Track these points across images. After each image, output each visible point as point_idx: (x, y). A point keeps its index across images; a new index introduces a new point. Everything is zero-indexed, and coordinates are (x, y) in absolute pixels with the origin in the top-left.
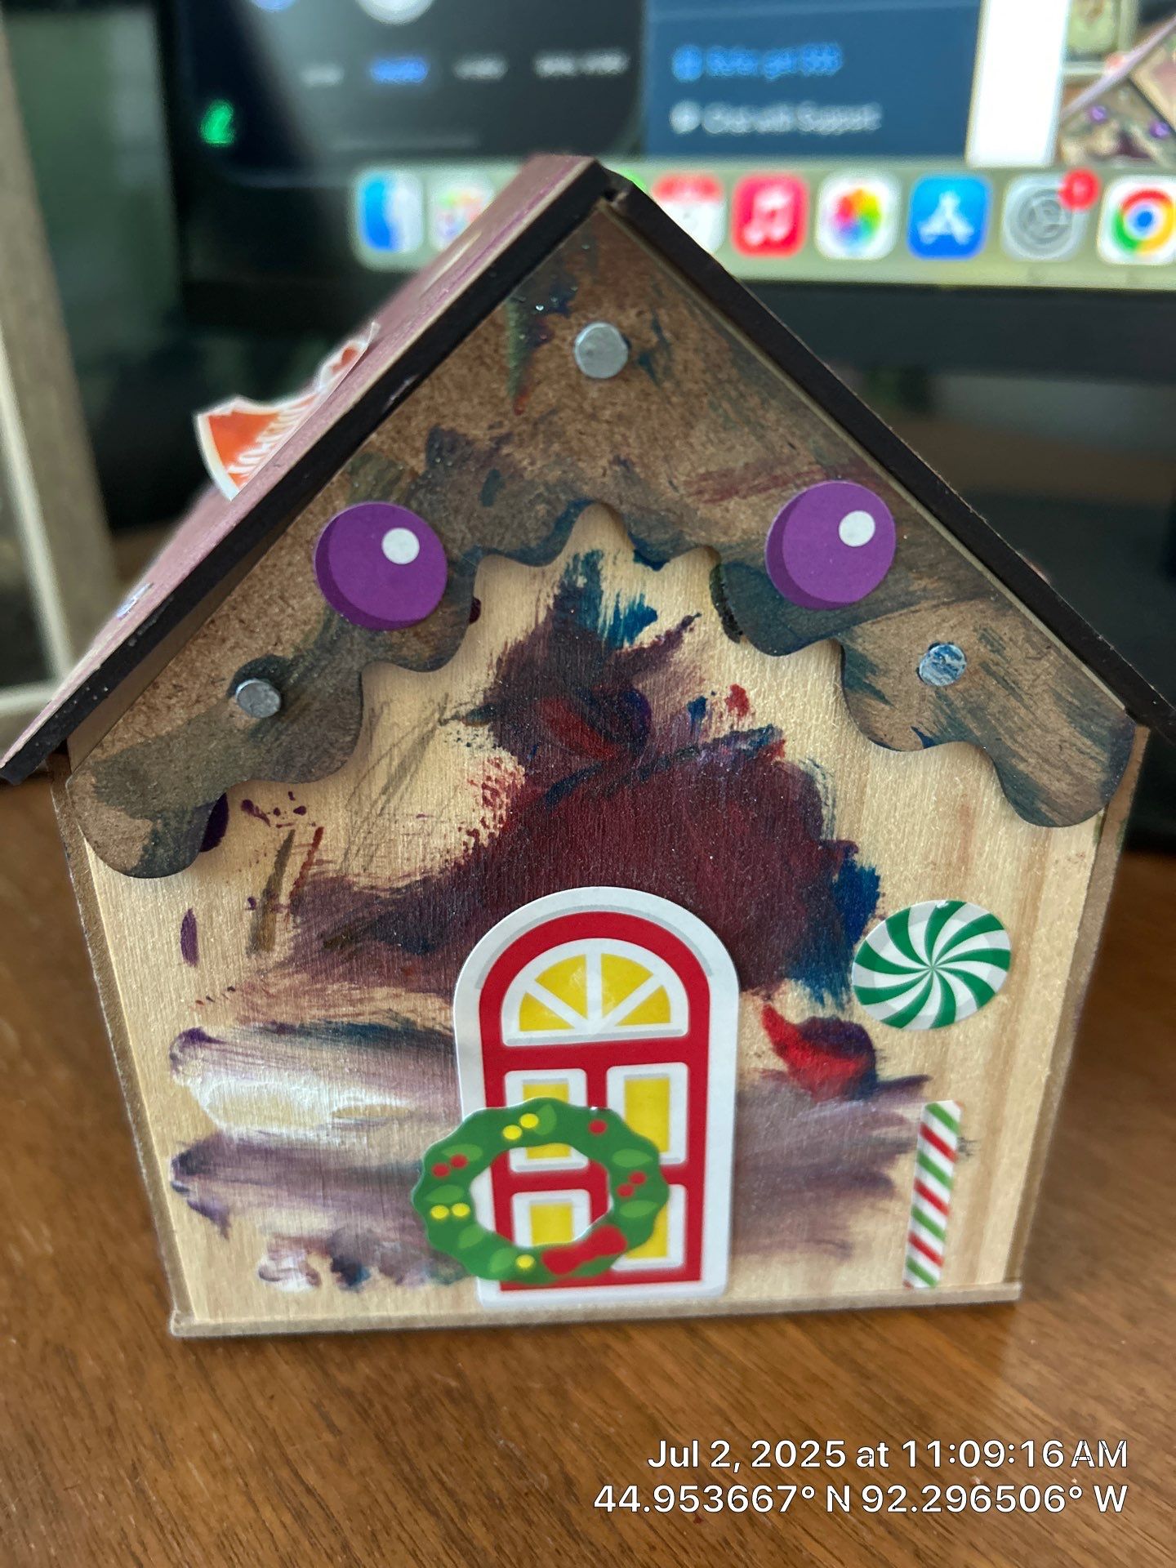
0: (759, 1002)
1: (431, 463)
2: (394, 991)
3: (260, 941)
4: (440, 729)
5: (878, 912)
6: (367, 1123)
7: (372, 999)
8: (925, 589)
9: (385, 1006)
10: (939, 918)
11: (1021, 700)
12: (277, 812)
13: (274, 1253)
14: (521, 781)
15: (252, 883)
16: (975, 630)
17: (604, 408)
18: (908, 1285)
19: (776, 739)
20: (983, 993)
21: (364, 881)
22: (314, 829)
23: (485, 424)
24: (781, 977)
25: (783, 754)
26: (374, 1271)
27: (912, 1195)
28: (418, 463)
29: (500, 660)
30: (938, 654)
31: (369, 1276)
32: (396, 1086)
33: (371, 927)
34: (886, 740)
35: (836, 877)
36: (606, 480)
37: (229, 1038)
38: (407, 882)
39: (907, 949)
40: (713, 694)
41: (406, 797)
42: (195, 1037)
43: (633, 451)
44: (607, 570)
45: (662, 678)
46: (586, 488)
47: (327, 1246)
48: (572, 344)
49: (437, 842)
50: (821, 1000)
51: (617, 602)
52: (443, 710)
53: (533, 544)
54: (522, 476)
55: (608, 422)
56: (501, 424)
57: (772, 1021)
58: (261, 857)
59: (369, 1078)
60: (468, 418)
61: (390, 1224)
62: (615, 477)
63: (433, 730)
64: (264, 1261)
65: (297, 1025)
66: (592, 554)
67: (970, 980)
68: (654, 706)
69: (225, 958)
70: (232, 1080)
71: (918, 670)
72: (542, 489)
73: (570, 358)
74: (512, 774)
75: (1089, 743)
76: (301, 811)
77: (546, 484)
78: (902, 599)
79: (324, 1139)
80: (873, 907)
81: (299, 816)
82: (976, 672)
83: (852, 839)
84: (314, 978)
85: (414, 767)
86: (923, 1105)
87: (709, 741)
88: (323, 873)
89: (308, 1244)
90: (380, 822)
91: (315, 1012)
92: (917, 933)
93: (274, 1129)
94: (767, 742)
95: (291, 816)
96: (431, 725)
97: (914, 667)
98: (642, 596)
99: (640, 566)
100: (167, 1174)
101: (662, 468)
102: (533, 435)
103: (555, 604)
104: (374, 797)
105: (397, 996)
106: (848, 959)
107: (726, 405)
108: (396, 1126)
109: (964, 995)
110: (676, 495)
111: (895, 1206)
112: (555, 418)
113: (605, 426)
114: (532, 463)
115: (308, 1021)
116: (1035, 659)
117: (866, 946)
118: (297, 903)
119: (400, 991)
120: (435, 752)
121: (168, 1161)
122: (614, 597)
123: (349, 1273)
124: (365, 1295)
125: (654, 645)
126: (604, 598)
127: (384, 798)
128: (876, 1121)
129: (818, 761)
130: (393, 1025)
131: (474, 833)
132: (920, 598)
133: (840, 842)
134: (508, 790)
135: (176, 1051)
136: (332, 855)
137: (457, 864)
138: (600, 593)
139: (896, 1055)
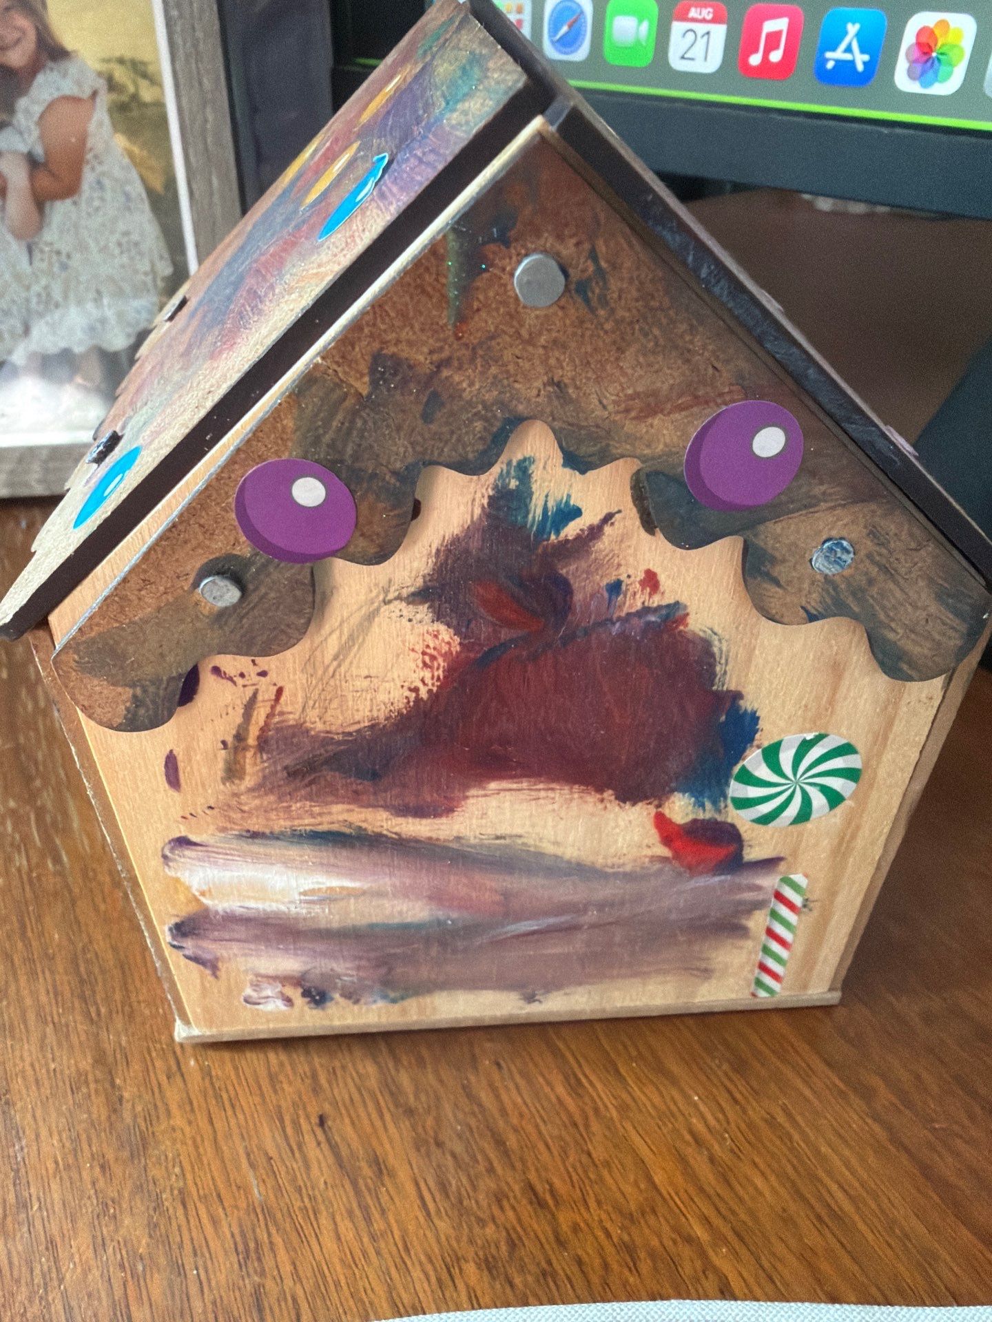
0: (652, 810)
1: (374, 384)
2: (346, 807)
3: (233, 772)
4: (384, 608)
5: (755, 743)
6: (329, 898)
7: (330, 813)
8: (824, 493)
9: (341, 818)
10: (806, 746)
11: (896, 583)
12: (242, 675)
13: (256, 986)
14: (456, 648)
15: (226, 728)
16: (865, 527)
17: (540, 334)
18: (754, 995)
19: (681, 613)
20: (834, 799)
21: (320, 726)
22: (275, 688)
23: (425, 350)
24: (672, 791)
25: (687, 625)
26: (337, 996)
27: (764, 937)
28: (363, 387)
29: (438, 551)
30: (830, 549)
31: (332, 999)
32: (351, 873)
33: (327, 762)
34: (777, 617)
35: (723, 718)
36: (540, 400)
37: (212, 841)
38: (356, 727)
39: (776, 768)
40: (629, 576)
41: (355, 662)
42: (183, 842)
43: (566, 373)
44: (537, 473)
45: (584, 565)
46: (521, 407)
47: (298, 981)
48: (512, 275)
49: (382, 697)
50: (703, 806)
51: (546, 502)
52: (386, 592)
53: (471, 456)
54: (460, 397)
55: (544, 347)
56: (441, 349)
57: (661, 822)
58: (230, 710)
59: (328, 868)
60: (410, 343)
61: (349, 965)
62: (549, 397)
63: (378, 609)
64: (249, 991)
65: (267, 831)
66: (525, 460)
67: (825, 790)
68: (575, 585)
69: (203, 785)
70: (216, 872)
71: (811, 561)
72: (480, 407)
73: (509, 287)
74: (449, 643)
75: (951, 616)
76: (263, 674)
77: (483, 403)
78: (804, 502)
79: (293, 910)
80: (752, 740)
81: (262, 679)
82: (862, 561)
83: (740, 689)
84: (280, 799)
85: (361, 640)
86: (779, 878)
87: (623, 614)
88: (283, 721)
89: (285, 979)
90: (332, 682)
91: (282, 822)
92: (786, 758)
93: (252, 904)
94: (674, 615)
95: (256, 679)
96: (376, 604)
97: (808, 558)
98: (569, 496)
99: (568, 471)
101: (592, 388)
102: (472, 360)
103: (489, 504)
104: (327, 662)
105: (352, 811)
106: (727, 776)
107: (656, 332)
108: (352, 901)
109: (819, 800)
110: (606, 414)
111: (749, 944)
112: (493, 343)
113: (541, 351)
114: (471, 384)
115: (277, 829)
116: (916, 550)
117: (744, 768)
118: (263, 744)
119: (351, 807)
120: (380, 625)
121: (166, 928)
122: (543, 498)
123: (317, 996)
124: (330, 1011)
125: (578, 537)
126: (534, 497)
127: (335, 663)
128: (740, 889)
129: (716, 629)
130: (347, 831)
131: (416, 690)
132: (819, 501)
133: (728, 691)
134: (445, 656)
135: (168, 853)
136: (292, 708)
137: (400, 713)
138: (531, 494)
139: (759, 844)
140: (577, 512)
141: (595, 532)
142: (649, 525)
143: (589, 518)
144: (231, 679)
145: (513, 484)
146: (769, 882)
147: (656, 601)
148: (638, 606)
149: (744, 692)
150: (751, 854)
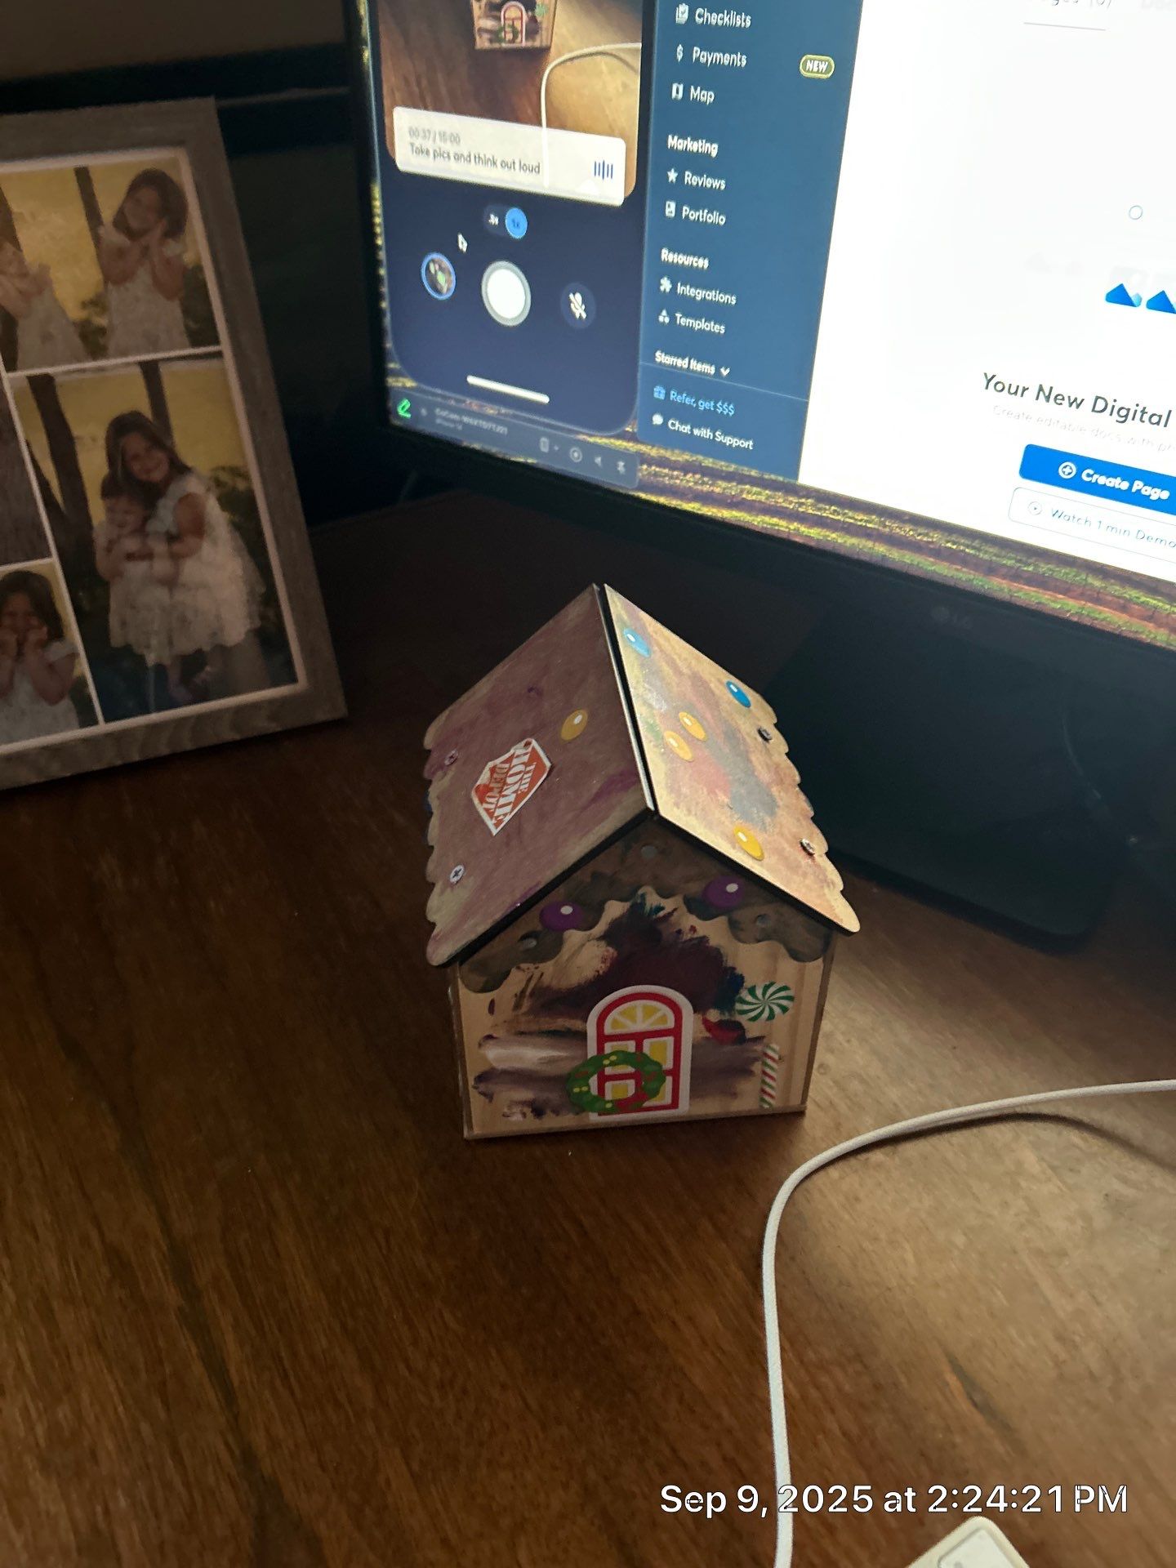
0: (701, 1016)
1: (592, 879)
2: (564, 1019)
3: (517, 1006)
4: (588, 943)
5: (744, 987)
6: (551, 1061)
7: (556, 1022)
8: (756, 901)
9: (560, 1024)
10: (766, 988)
11: (791, 928)
12: (528, 970)
13: (510, 1107)
14: (616, 954)
15: (517, 989)
16: (774, 911)
17: (649, 863)
18: (761, 1106)
19: (706, 939)
20: (784, 1009)
21: (557, 987)
22: (540, 974)
23: (610, 870)
24: (709, 1008)
25: (709, 944)
27: (762, 1075)
31: (546, 1114)
32: (562, 1049)
33: (558, 1001)
34: (745, 941)
35: (729, 978)
37: (502, 1036)
38: (572, 986)
39: (755, 996)
40: (684, 928)
41: (575, 963)
42: (490, 1037)
43: (658, 872)
44: (648, 898)
45: (667, 925)
46: (642, 881)
47: (531, 1104)
48: (640, 851)
49: (584, 974)
50: (724, 1014)
51: (651, 906)
52: (589, 938)
53: (622, 897)
54: (621, 880)
56: (615, 869)
57: (706, 1022)
58: (521, 982)
59: (553, 1047)
60: (605, 868)
61: (556, 1094)
62: (652, 878)
63: (585, 944)
64: (506, 1110)
65: (528, 1031)
66: (643, 895)
67: (780, 1006)
68: (664, 932)
69: (504, 1012)
70: (502, 1050)
72: (629, 883)
73: (639, 854)
74: (612, 954)
75: (816, 938)
76: (537, 968)
77: (630, 880)
78: (748, 904)
79: (534, 1067)
80: (742, 986)
81: (536, 970)
83: (734, 966)
84: (536, 1016)
85: (577, 954)
86: (764, 1045)
87: (683, 939)
88: (542, 985)
89: (524, 1103)
90: (564, 971)
91: (535, 1027)
92: (759, 992)
93: (514, 1065)
94: (703, 940)
95: (533, 971)
96: (585, 942)
98: (660, 904)
99: (659, 897)
100: (471, 1082)
101: (667, 876)
102: (626, 871)
103: (630, 908)
104: (562, 965)
105: (565, 1021)
106: (734, 1001)
107: (688, 860)
108: (562, 1062)
109: (777, 1010)
110: (672, 882)
111: (755, 1079)
112: (634, 867)
113: (650, 867)
114: (625, 877)
115: (532, 1030)
116: (795, 917)
117: (741, 998)
118: (532, 994)
119: (567, 1019)
120: (585, 949)
121: (472, 1078)
122: (650, 904)
123: (538, 1112)
124: (544, 1120)
125: (664, 916)
126: (647, 905)
127: (566, 964)
128: (746, 1051)
129: (721, 945)
130: (563, 1030)
131: (597, 971)
132: (754, 904)
133: (730, 967)
134: (610, 958)
135: (482, 1042)
136: (546, 980)
137: (590, 980)
138: (645, 904)
139: (753, 1030)
140: (663, 909)
141: (670, 914)
142: (691, 911)
143: (668, 910)
144: (524, 971)
145: (639, 901)
146: (759, 1048)
147: (695, 936)
148: (688, 938)
149: (736, 966)
150: (749, 1035)
